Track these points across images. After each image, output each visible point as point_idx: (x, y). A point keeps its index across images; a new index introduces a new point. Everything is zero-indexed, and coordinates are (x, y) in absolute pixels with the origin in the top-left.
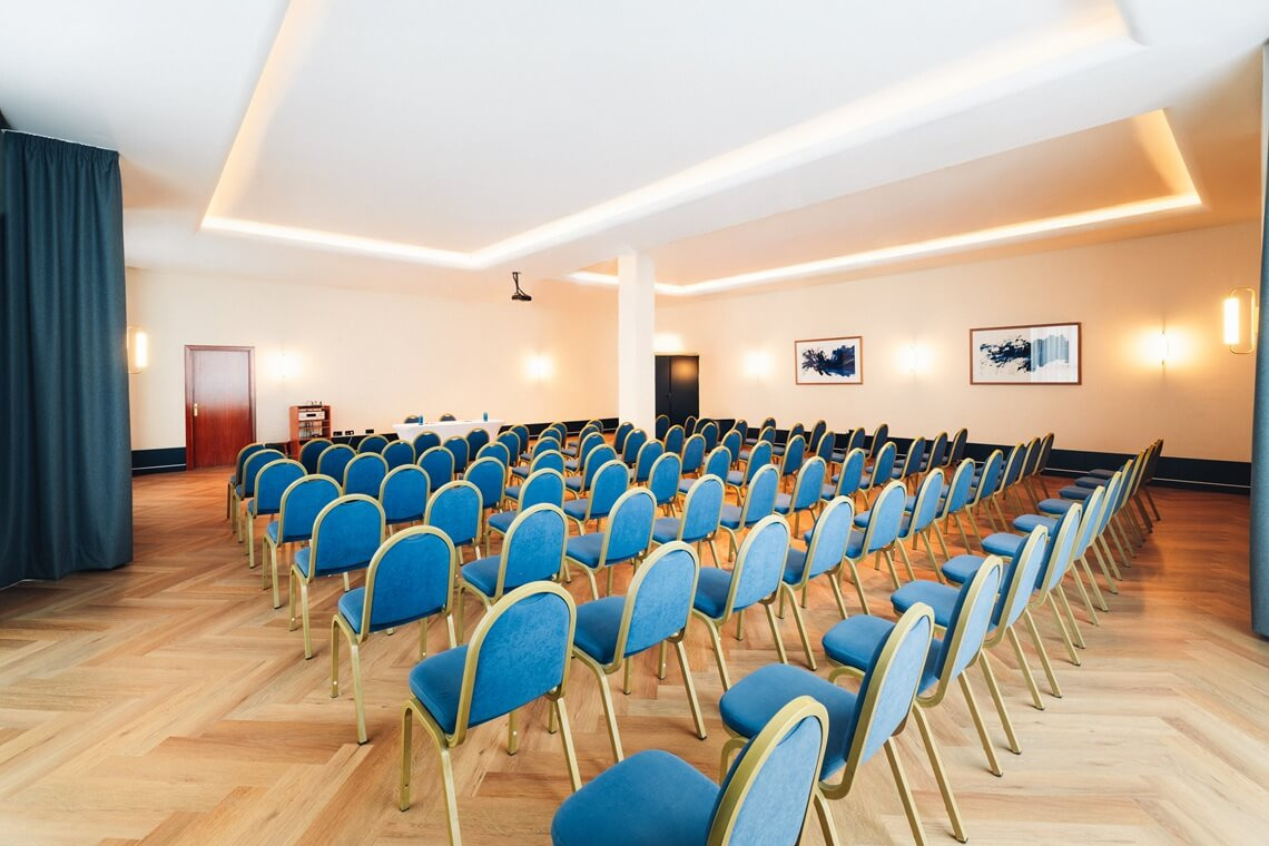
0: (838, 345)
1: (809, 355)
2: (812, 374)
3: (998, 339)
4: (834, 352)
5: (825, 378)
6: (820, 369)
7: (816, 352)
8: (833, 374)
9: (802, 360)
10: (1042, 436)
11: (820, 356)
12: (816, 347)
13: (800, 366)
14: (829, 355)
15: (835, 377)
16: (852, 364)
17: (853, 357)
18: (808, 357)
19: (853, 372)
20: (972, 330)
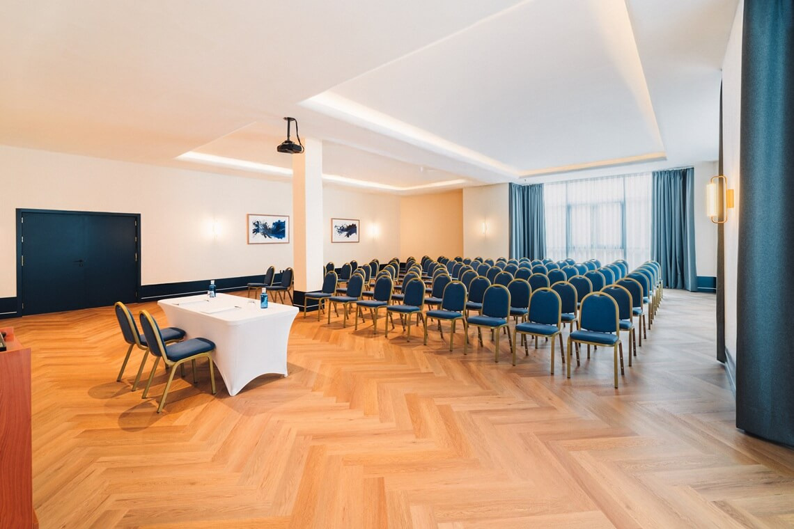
0: (276, 220)
1: (257, 224)
2: (260, 237)
3: (340, 224)
4: (274, 224)
5: (268, 240)
6: (264, 234)
7: (262, 223)
8: (273, 237)
9: (252, 227)
10: (348, 262)
11: (265, 226)
12: (262, 220)
13: (251, 231)
14: (270, 226)
15: (274, 239)
16: (284, 231)
17: (284, 227)
18: (257, 226)
19: (284, 236)
20: (332, 219)
